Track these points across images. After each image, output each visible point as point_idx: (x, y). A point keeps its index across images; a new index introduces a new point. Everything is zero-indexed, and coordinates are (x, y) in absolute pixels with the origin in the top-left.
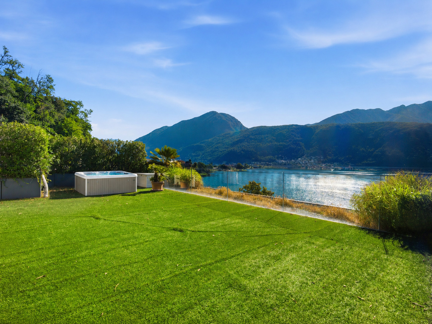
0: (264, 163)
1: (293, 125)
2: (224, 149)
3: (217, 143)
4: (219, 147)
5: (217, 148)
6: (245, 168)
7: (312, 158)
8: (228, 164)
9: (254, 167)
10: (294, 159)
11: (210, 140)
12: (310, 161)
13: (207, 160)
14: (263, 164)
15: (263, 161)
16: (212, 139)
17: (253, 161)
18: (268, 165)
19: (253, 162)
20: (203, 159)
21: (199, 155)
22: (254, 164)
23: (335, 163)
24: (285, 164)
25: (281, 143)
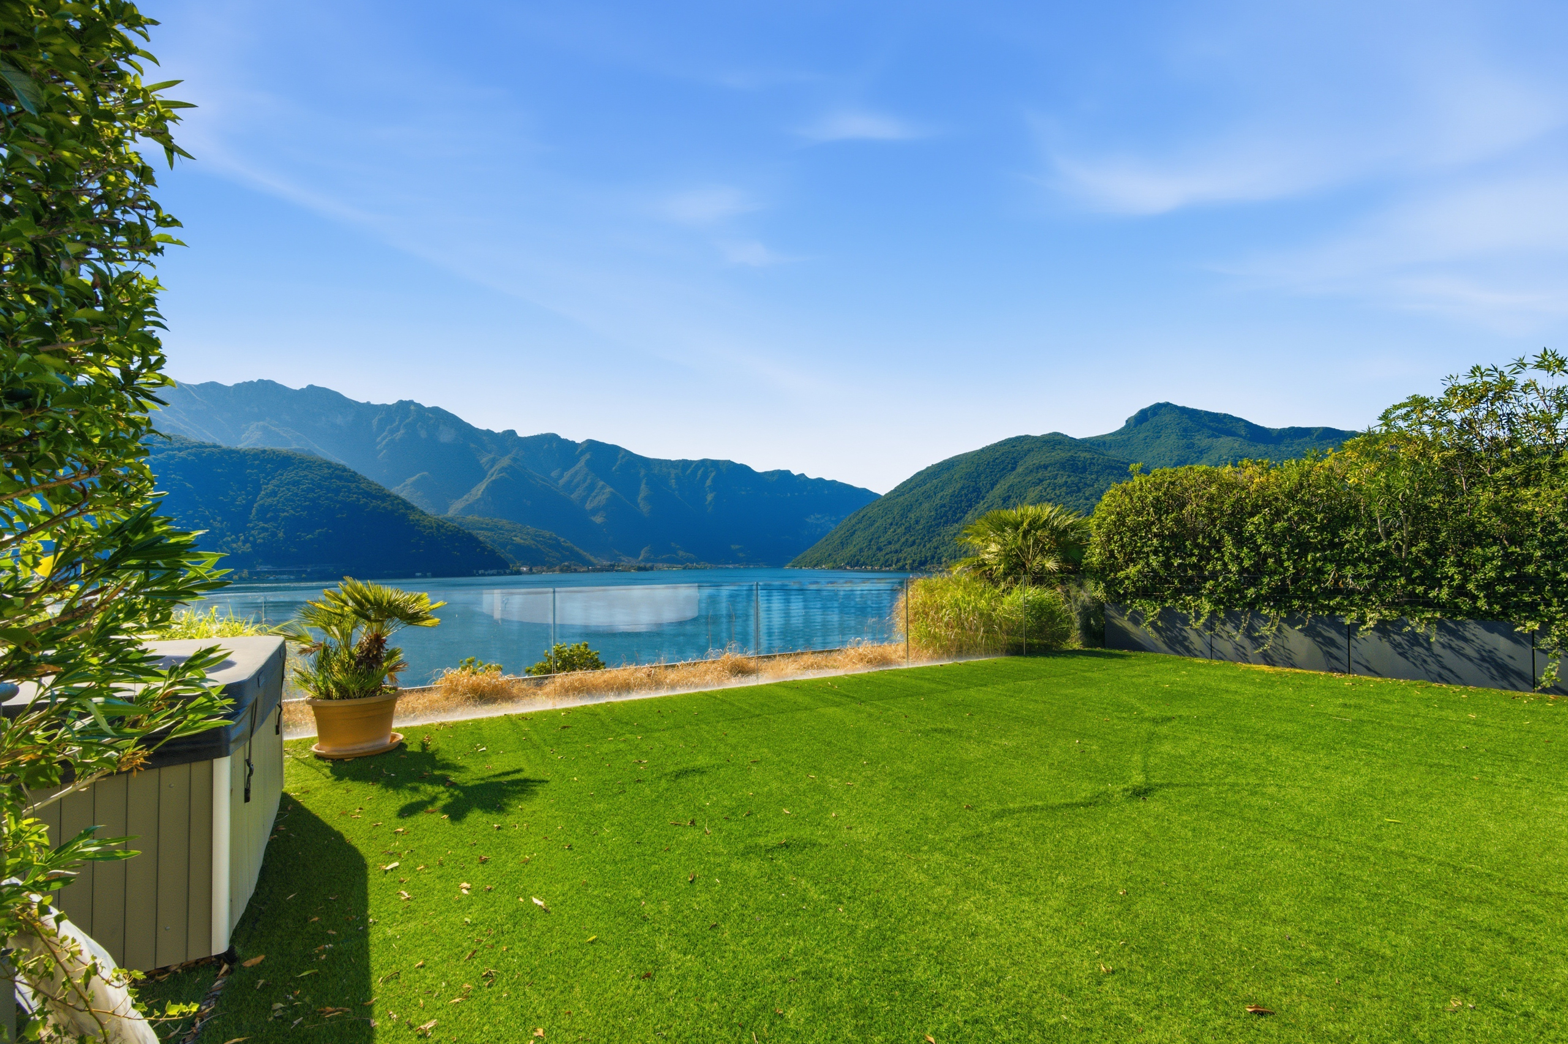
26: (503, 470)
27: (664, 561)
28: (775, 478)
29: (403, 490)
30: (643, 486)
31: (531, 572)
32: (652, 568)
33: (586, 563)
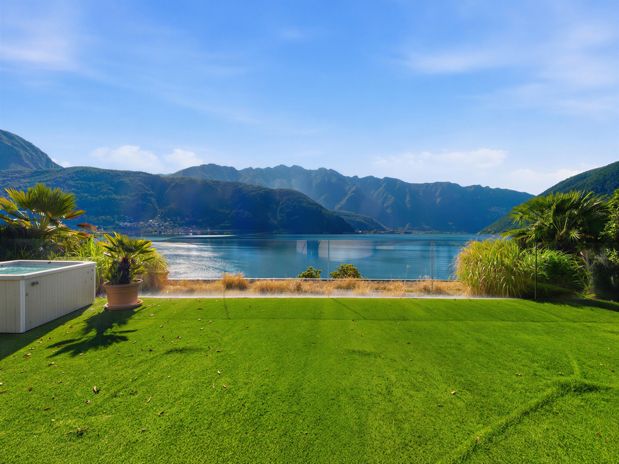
7: (166, 219)
10: (143, 221)
12: (164, 224)
24: (131, 228)
25: (124, 197)
26: (353, 192)
27: (416, 230)
28: (472, 189)
29: (321, 201)
30: (408, 196)
31: (362, 233)
32: (411, 233)
33: (384, 230)
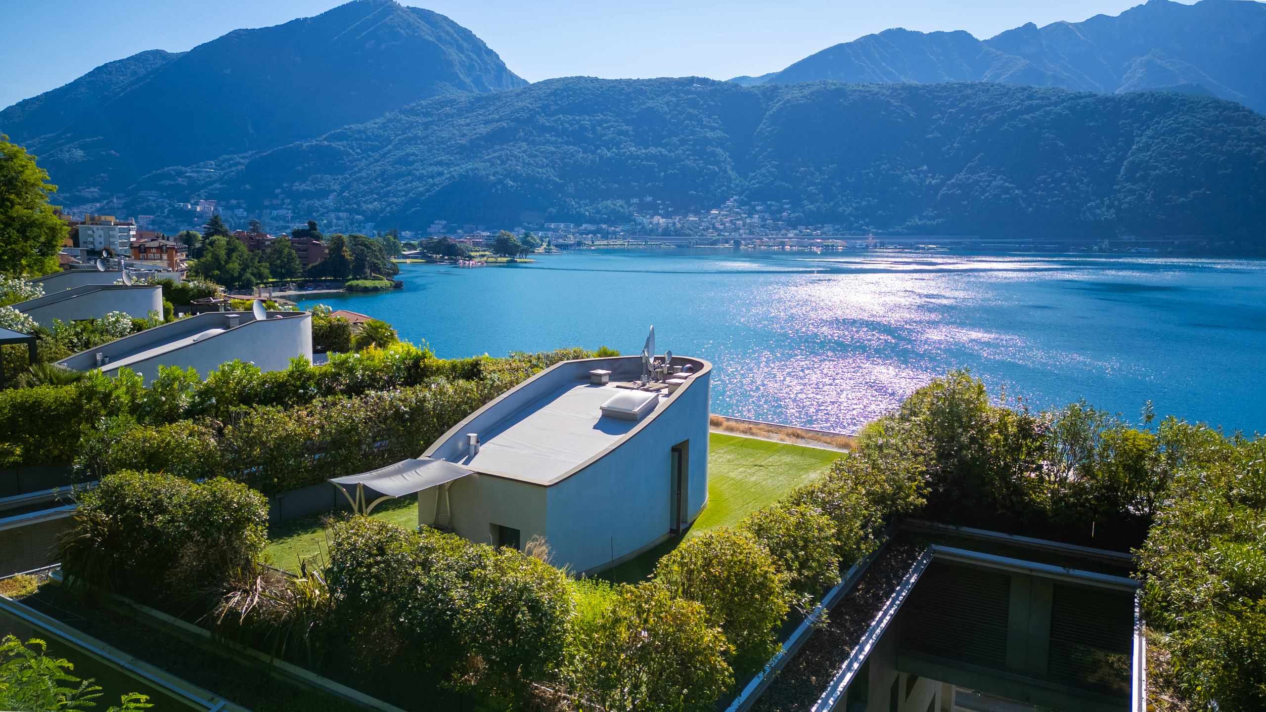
0: (593, 228)
1: (693, 78)
2: (436, 169)
3: (400, 141)
4: (411, 158)
5: (403, 161)
6: (525, 252)
7: (754, 207)
8: (453, 231)
9: (556, 246)
10: (696, 213)
11: (370, 125)
12: (748, 221)
13: (362, 213)
14: (590, 232)
15: (591, 221)
16: (380, 120)
17: (552, 219)
18: (605, 236)
19: (552, 226)
20: (346, 211)
21: (324, 194)
22: (555, 230)
23: (828, 228)
24: (666, 233)
25: (652, 150)
